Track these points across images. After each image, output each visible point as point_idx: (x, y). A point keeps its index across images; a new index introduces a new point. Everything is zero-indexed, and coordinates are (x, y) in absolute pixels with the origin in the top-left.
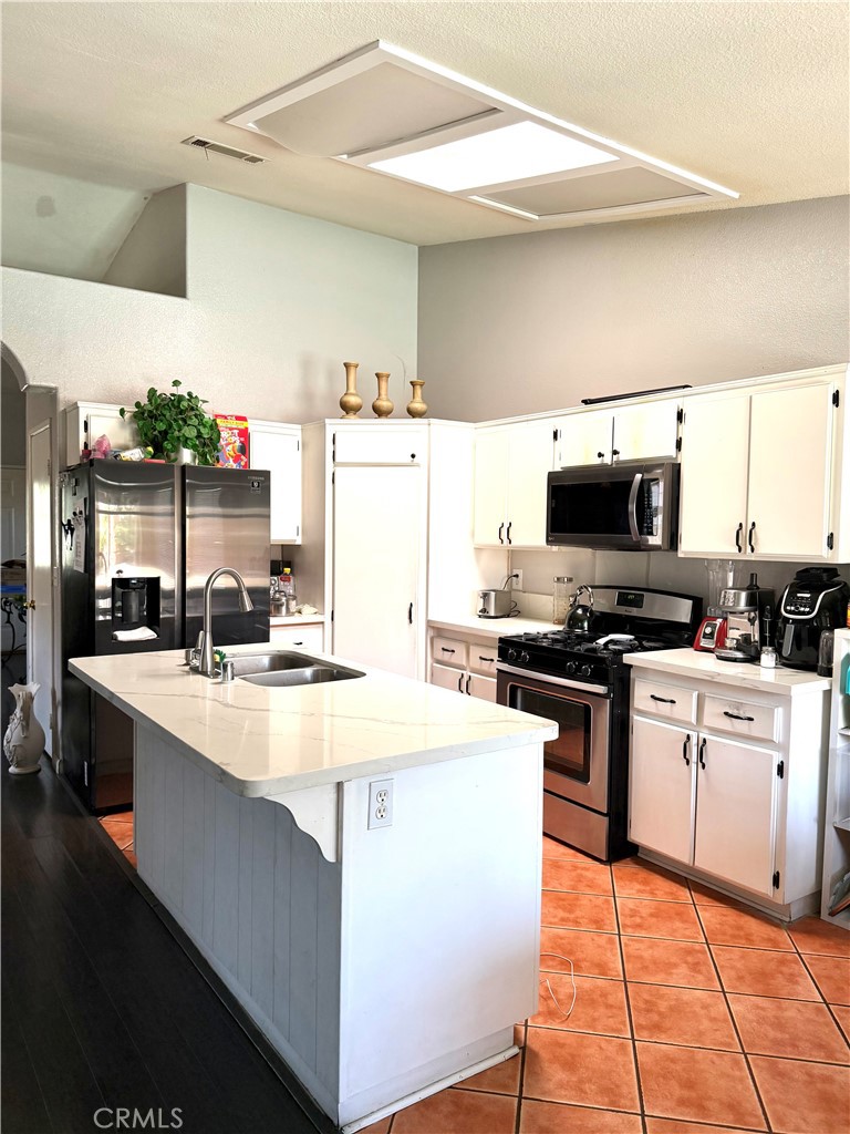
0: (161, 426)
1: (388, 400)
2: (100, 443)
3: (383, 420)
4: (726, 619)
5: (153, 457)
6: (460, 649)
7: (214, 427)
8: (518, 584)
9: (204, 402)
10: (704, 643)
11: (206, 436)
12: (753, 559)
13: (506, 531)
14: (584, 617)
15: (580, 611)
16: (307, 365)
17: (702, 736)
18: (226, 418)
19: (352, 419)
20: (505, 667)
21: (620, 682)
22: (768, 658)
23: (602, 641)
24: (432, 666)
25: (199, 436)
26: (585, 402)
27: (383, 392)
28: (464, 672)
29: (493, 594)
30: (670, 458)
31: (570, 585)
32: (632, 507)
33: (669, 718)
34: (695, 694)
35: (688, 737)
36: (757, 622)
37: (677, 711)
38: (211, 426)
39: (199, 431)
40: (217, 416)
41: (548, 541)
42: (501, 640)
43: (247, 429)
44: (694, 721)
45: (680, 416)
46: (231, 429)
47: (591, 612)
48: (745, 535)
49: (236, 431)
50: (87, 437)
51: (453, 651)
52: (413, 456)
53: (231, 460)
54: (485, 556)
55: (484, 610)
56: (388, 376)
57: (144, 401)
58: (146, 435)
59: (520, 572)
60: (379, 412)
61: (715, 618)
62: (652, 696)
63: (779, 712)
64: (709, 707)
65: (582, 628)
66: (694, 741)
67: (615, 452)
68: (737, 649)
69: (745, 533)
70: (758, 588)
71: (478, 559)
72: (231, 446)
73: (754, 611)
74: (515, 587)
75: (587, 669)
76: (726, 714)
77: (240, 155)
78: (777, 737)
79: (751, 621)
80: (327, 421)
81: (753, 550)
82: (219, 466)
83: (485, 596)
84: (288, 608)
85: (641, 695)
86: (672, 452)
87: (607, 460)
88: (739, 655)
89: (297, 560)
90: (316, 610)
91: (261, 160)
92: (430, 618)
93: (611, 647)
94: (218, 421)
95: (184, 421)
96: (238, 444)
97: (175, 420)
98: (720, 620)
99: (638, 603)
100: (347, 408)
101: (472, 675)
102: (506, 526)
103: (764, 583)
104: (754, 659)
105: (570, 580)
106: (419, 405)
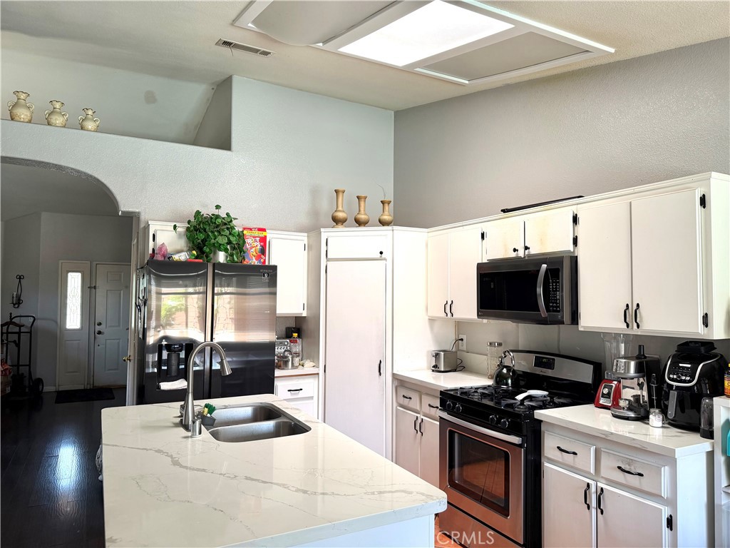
0: (202, 236)
1: (365, 214)
2: (160, 249)
3: (362, 228)
4: (620, 382)
5: (196, 258)
6: (415, 397)
7: (241, 236)
8: (463, 346)
9: (235, 219)
10: (602, 401)
11: (234, 243)
12: (639, 334)
13: (449, 307)
14: (508, 376)
15: (505, 371)
16: (315, 192)
17: (600, 485)
18: (251, 229)
19: (340, 228)
20: (445, 415)
21: (533, 434)
22: (655, 419)
23: (520, 397)
24: (397, 409)
25: (229, 242)
26: (504, 211)
27: (362, 209)
28: (418, 415)
29: (442, 353)
30: (569, 251)
31: (500, 348)
32: (540, 290)
33: (572, 467)
34: (593, 449)
35: (588, 485)
36: (645, 387)
37: (578, 461)
38: (239, 235)
39: (229, 239)
40: (244, 229)
41: (479, 316)
42: (442, 393)
43: (266, 237)
44: (592, 471)
45: (575, 220)
46: (254, 237)
47: (514, 372)
48: (632, 314)
49: (258, 239)
50: (154, 246)
51: (410, 398)
52: (381, 253)
53: (254, 258)
54: (437, 325)
55: (435, 366)
56: (365, 198)
57: (193, 220)
58: (193, 243)
59: (464, 337)
60: (359, 223)
61: (611, 381)
62: (558, 448)
63: (665, 471)
64: (605, 461)
65: (507, 384)
66: (593, 489)
67: (526, 248)
68: (630, 409)
69: (631, 312)
70: (645, 357)
71: (432, 328)
72: (254, 249)
73: (643, 377)
74: (461, 348)
75: (505, 422)
76: (619, 468)
77: (256, 51)
78: (665, 493)
79: (641, 386)
80: (322, 230)
81: (638, 326)
82: (245, 263)
83: (437, 356)
84: (292, 364)
85: (550, 444)
86: (570, 247)
87: (521, 253)
88: (632, 415)
89: (304, 327)
90: (314, 364)
91: (270, 53)
92: (394, 372)
93: (526, 403)
94: (245, 232)
95: (219, 232)
96: (259, 247)
97: (212, 232)
98: (616, 382)
99: (550, 365)
100: (337, 221)
101: (424, 418)
102: (449, 303)
103: (651, 353)
104: (644, 418)
105: (500, 344)
106: (386, 218)
